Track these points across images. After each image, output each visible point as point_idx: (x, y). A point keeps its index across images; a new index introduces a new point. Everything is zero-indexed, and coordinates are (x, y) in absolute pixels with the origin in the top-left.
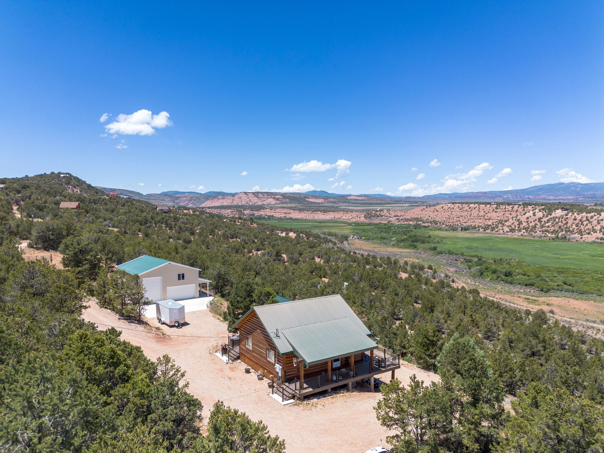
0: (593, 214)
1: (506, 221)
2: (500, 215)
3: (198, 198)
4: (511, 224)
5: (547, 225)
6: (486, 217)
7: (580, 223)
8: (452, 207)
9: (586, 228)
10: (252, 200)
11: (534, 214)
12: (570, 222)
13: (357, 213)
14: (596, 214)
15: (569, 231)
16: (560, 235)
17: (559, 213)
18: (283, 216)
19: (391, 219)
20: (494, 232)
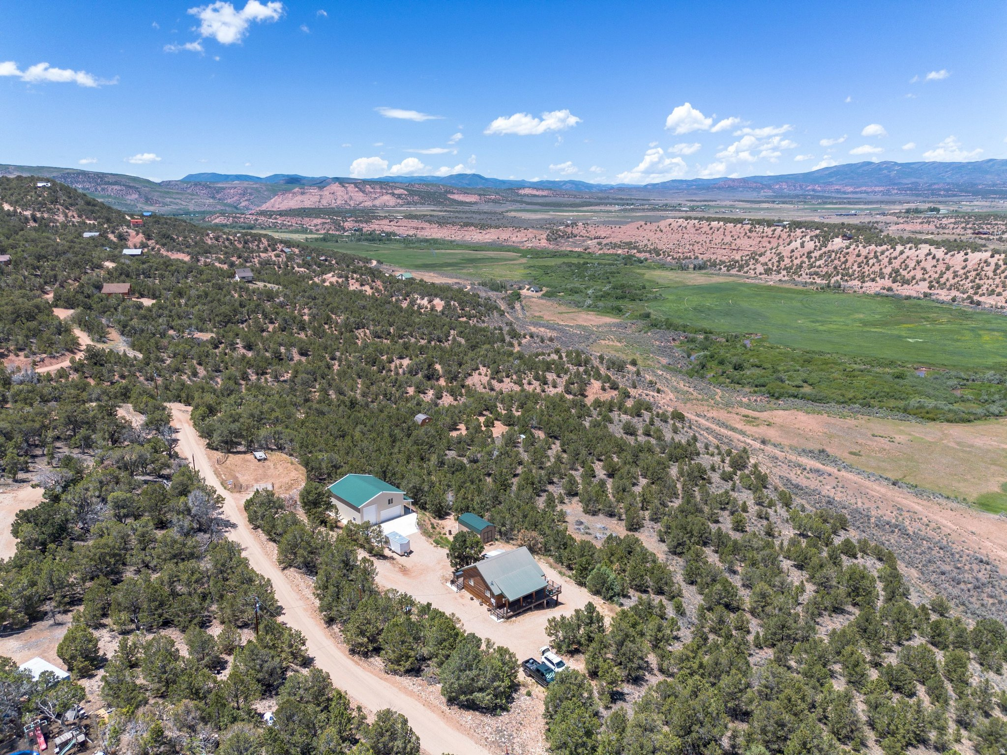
0: (885, 247)
1: (761, 255)
2: (754, 243)
3: (257, 190)
4: (767, 260)
5: (818, 263)
6: (733, 247)
7: (865, 261)
8: (684, 225)
9: (871, 270)
10: (354, 198)
11: (802, 246)
12: (851, 259)
13: (535, 231)
14: (889, 247)
15: (847, 274)
16: (833, 281)
17: (838, 243)
18: (411, 233)
19: (589, 242)
20: (741, 273)
